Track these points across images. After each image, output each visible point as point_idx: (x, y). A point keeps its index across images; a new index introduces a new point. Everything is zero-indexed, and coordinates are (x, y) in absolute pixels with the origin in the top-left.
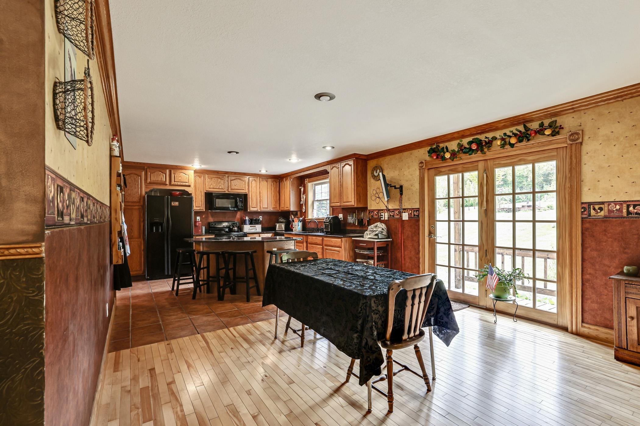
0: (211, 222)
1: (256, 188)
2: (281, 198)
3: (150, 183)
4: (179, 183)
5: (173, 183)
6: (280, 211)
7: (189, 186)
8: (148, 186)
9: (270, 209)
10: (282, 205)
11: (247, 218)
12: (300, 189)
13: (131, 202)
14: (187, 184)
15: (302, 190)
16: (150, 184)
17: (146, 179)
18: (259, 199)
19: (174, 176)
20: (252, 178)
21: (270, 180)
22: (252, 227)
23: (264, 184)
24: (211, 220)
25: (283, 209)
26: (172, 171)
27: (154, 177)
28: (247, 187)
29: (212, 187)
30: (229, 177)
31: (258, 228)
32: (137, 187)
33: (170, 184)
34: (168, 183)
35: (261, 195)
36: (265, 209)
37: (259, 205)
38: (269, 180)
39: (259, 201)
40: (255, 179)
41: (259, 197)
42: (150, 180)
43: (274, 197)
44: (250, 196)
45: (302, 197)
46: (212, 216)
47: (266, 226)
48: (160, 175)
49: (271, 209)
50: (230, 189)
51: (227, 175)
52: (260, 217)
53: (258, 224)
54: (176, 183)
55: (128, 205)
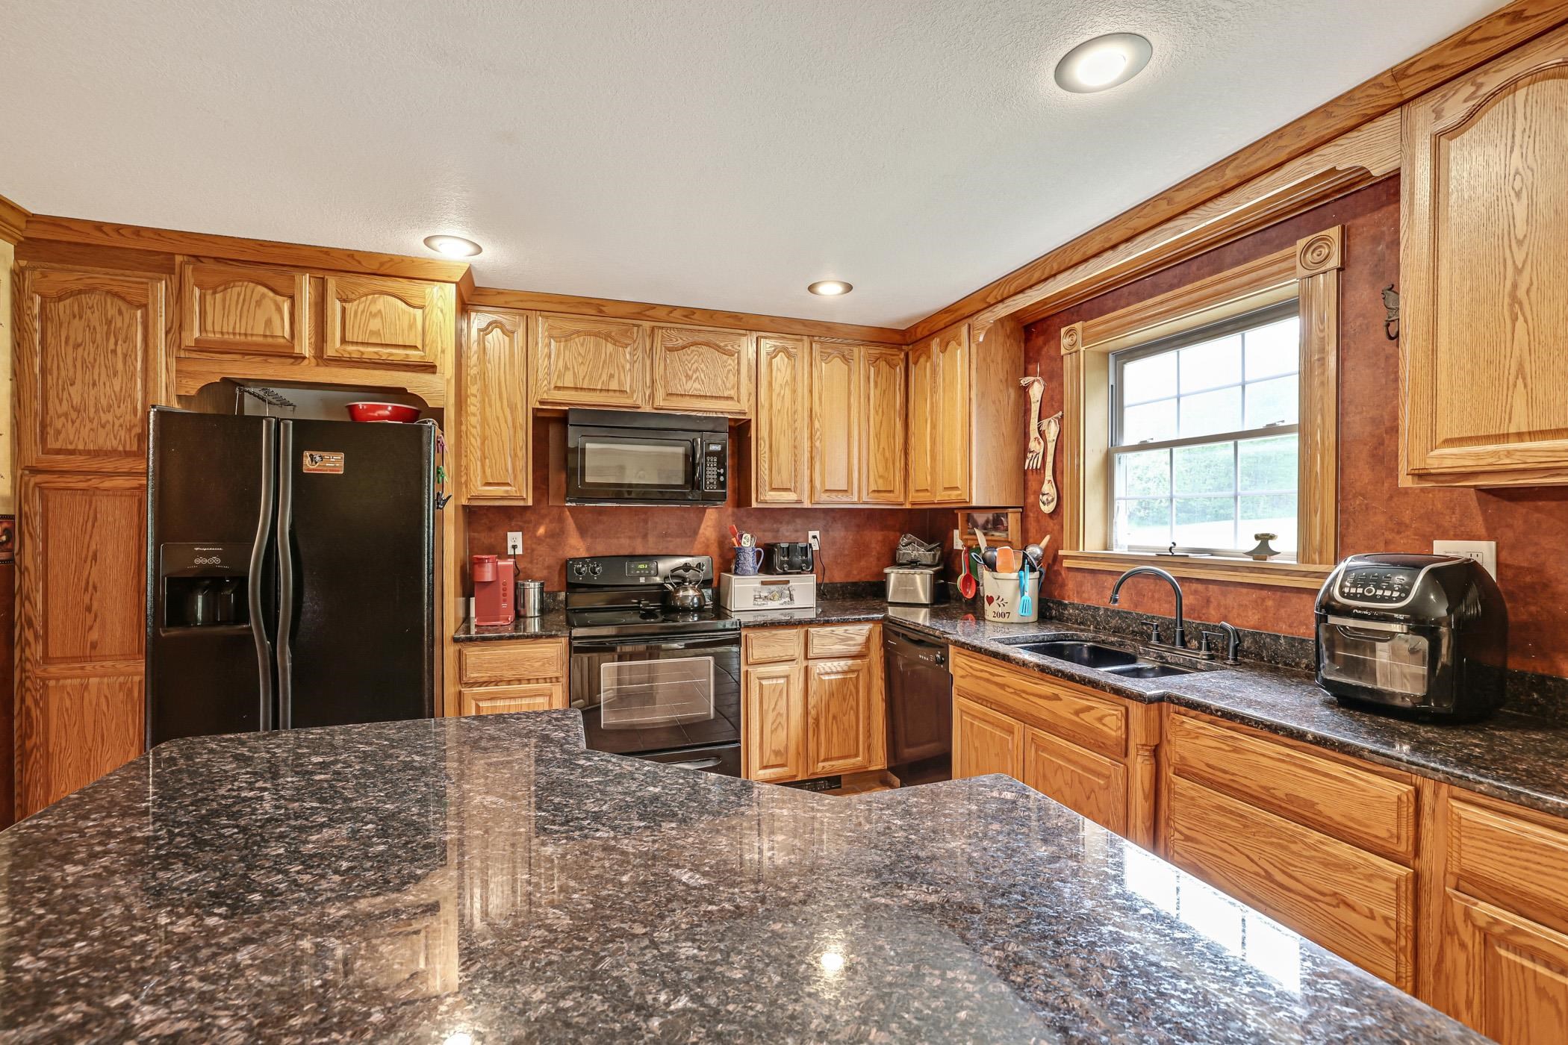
0: (576, 560)
1: (794, 391)
2: (912, 441)
3: (201, 347)
4: (369, 352)
5: (334, 346)
6: (908, 506)
7: (430, 368)
8: (185, 367)
9: (861, 498)
10: (920, 477)
11: (747, 542)
12: (1024, 391)
13: (88, 452)
14: (414, 356)
15: (1036, 392)
16: (204, 355)
17: (176, 327)
18: (806, 444)
19: (344, 310)
20: (772, 342)
21: (859, 353)
22: (773, 588)
23: (832, 372)
24: (576, 546)
25: (922, 497)
26: (332, 283)
27: (226, 312)
28: (747, 386)
29: (569, 382)
30: (659, 334)
31: (803, 590)
32: (120, 366)
33: (321, 358)
34: (305, 346)
35: (817, 425)
36: (834, 497)
37: (807, 479)
38: (856, 350)
39: (807, 455)
40: (789, 345)
41: (806, 435)
42: (203, 328)
43: (878, 436)
44: (764, 432)
45: (1034, 433)
46: (583, 531)
47: (838, 576)
48: (259, 303)
49: (865, 498)
50: (660, 394)
51: (647, 325)
52: (811, 533)
53: (797, 569)
54: (350, 348)
55: (66, 467)
